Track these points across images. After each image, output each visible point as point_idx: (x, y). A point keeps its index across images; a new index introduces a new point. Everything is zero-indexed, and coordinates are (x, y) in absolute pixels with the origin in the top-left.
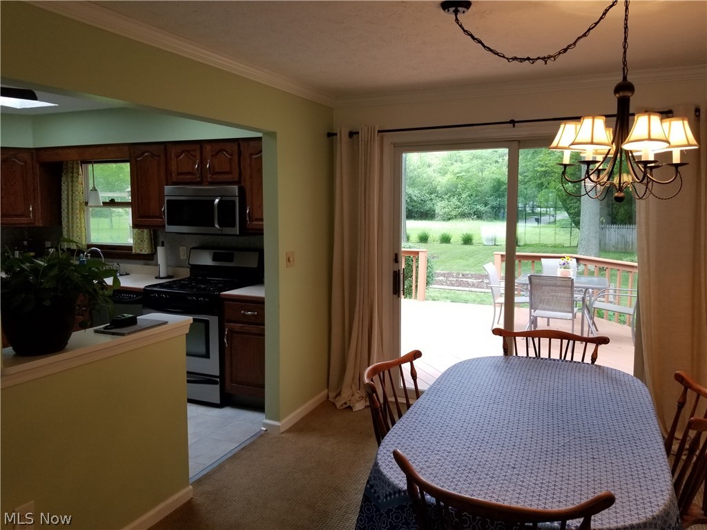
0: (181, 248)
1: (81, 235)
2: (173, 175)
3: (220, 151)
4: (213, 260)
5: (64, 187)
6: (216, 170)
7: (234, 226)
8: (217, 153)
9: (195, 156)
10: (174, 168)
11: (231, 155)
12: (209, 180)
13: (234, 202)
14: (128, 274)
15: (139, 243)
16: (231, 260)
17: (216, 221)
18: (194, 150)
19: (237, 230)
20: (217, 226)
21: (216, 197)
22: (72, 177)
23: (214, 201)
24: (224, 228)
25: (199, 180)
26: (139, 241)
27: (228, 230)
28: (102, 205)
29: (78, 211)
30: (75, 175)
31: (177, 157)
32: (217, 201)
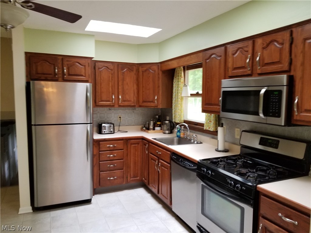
0: (236, 129)
1: (181, 114)
2: (230, 70)
3: (272, 42)
4: (260, 144)
5: (174, 85)
6: (266, 62)
7: (279, 116)
8: (268, 45)
9: (247, 51)
10: (230, 64)
11: (282, 44)
12: (259, 72)
13: (280, 92)
14: (202, 143)
15: (208, 123)
16: (276, 147)
17: (261, 111)
18: (247, 47)
19: (282, 120)
20: (261, 115)
21: (263, 87)
22: (178, 79)
23: (260, 91)
24: (269, 118)
25: (249, 72)
26: (209, 121)
27: (272, 120)
28: (190, 95)
29: (179, 100)
30: (180, 77)
31: (234, 54)
32: (263, 91)
